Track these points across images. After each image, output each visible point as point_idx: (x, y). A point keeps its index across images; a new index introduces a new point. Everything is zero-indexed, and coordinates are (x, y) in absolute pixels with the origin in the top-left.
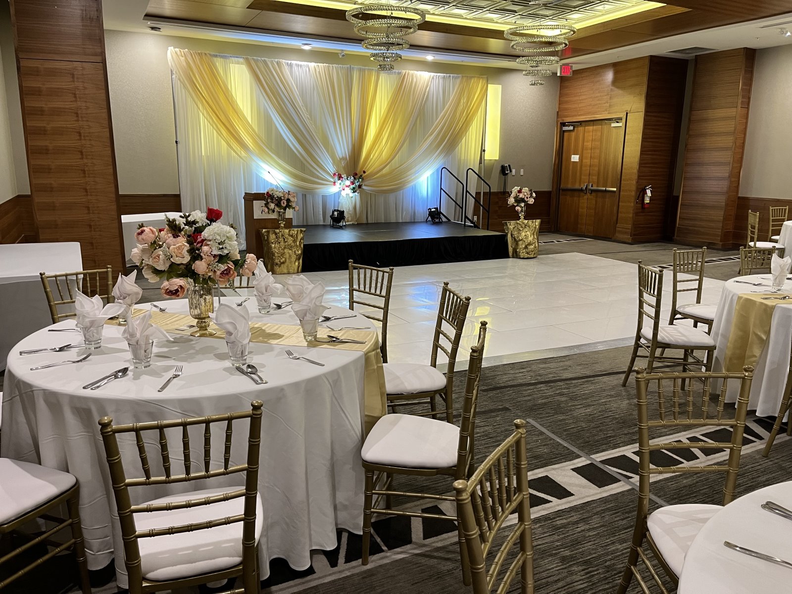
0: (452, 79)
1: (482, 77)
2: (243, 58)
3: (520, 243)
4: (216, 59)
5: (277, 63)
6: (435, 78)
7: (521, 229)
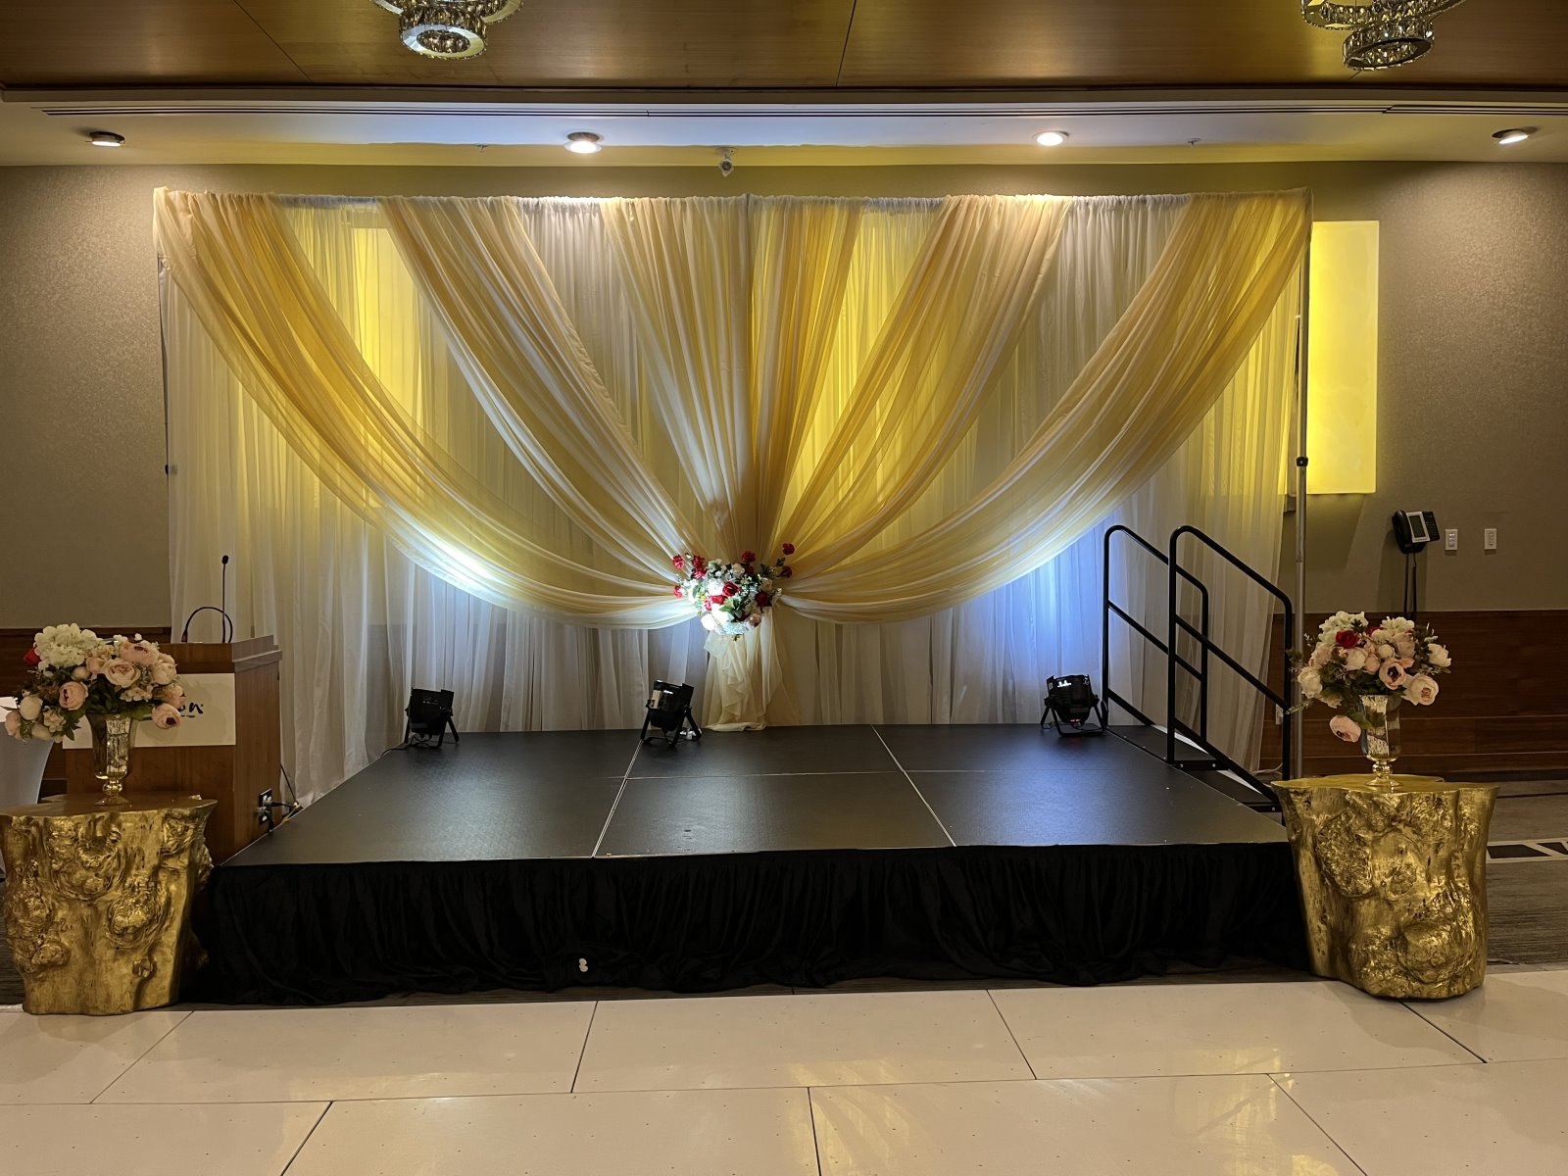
0: (1153, 209)
1: (1281, 196)
2: (380, 200)
3: (1367, 909)
4: (293, 211)
5: (492, 208)
6: (1080, 212)
7: (1368, 837)
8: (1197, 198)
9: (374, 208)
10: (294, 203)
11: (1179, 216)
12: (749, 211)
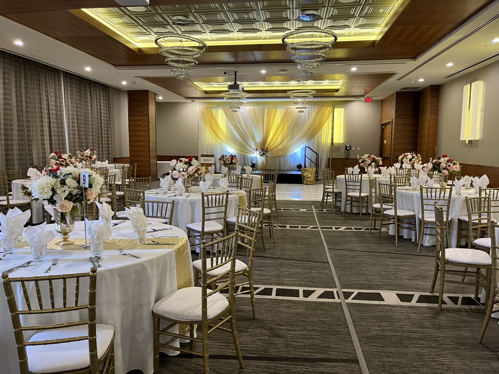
0: (313, 108)
1: (330, 105)
8: (318, 107)
9: (221, 108)
10: (213, 108)
11: (316, 108)
12: (264, 108)
